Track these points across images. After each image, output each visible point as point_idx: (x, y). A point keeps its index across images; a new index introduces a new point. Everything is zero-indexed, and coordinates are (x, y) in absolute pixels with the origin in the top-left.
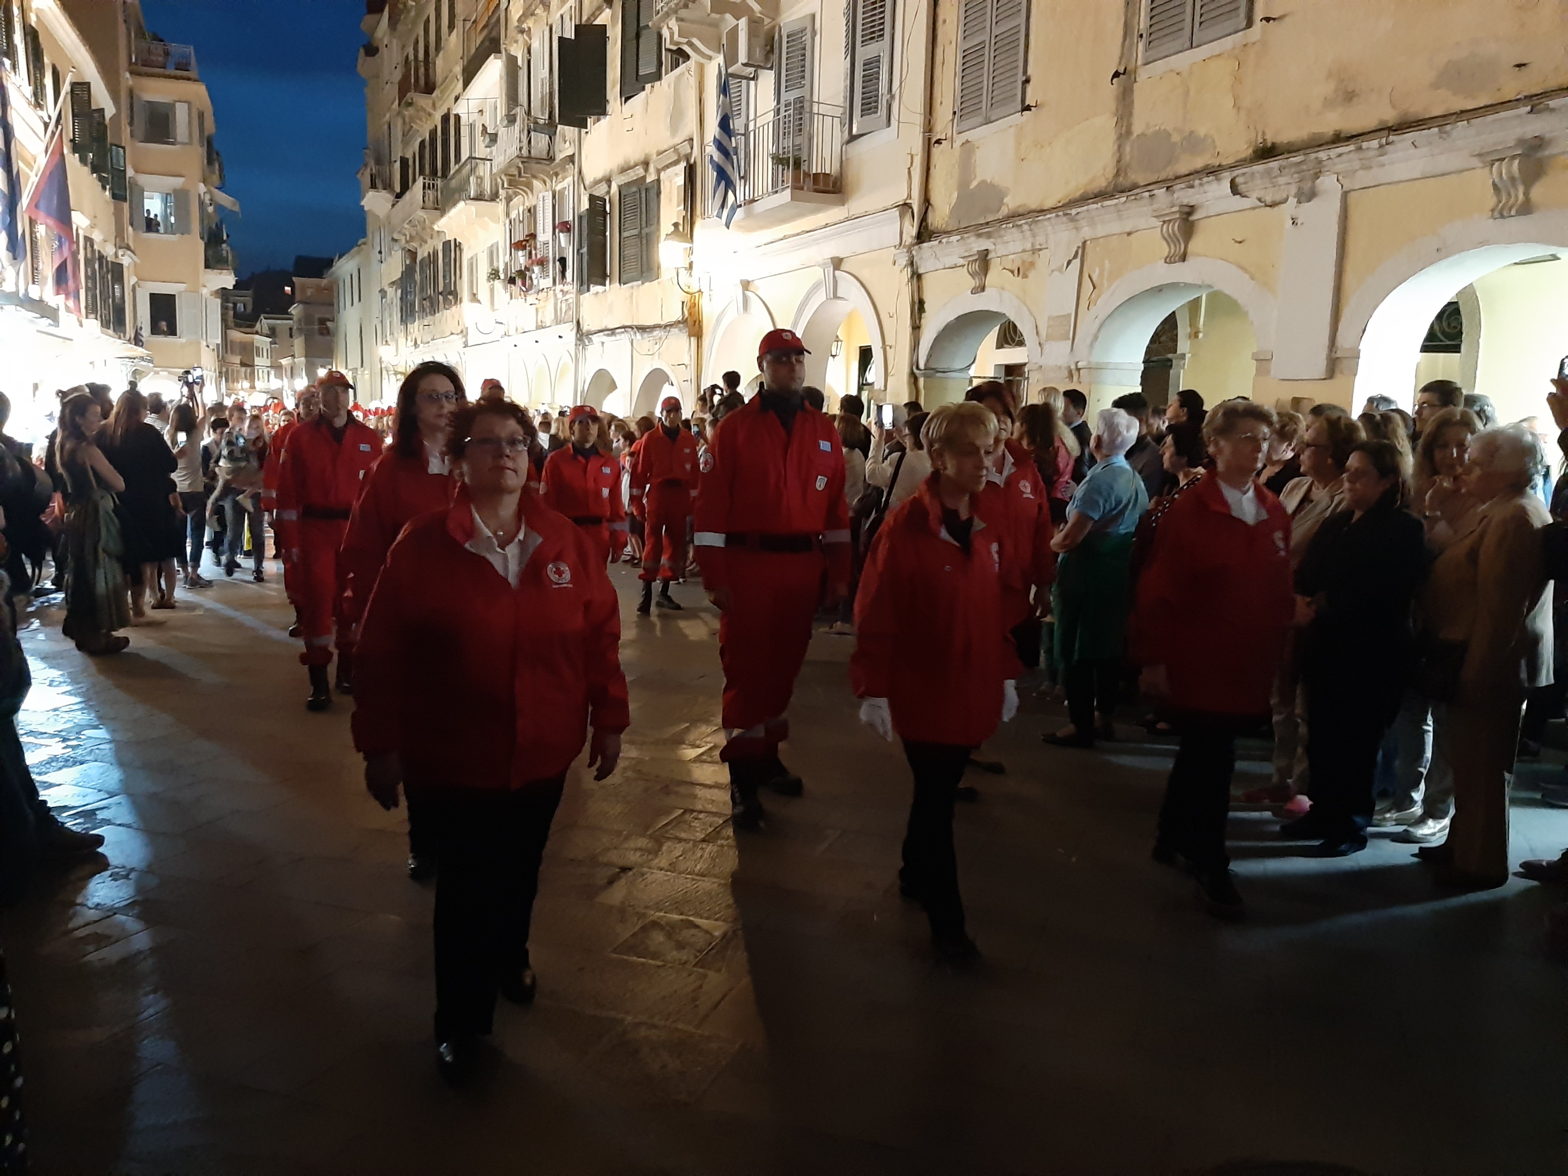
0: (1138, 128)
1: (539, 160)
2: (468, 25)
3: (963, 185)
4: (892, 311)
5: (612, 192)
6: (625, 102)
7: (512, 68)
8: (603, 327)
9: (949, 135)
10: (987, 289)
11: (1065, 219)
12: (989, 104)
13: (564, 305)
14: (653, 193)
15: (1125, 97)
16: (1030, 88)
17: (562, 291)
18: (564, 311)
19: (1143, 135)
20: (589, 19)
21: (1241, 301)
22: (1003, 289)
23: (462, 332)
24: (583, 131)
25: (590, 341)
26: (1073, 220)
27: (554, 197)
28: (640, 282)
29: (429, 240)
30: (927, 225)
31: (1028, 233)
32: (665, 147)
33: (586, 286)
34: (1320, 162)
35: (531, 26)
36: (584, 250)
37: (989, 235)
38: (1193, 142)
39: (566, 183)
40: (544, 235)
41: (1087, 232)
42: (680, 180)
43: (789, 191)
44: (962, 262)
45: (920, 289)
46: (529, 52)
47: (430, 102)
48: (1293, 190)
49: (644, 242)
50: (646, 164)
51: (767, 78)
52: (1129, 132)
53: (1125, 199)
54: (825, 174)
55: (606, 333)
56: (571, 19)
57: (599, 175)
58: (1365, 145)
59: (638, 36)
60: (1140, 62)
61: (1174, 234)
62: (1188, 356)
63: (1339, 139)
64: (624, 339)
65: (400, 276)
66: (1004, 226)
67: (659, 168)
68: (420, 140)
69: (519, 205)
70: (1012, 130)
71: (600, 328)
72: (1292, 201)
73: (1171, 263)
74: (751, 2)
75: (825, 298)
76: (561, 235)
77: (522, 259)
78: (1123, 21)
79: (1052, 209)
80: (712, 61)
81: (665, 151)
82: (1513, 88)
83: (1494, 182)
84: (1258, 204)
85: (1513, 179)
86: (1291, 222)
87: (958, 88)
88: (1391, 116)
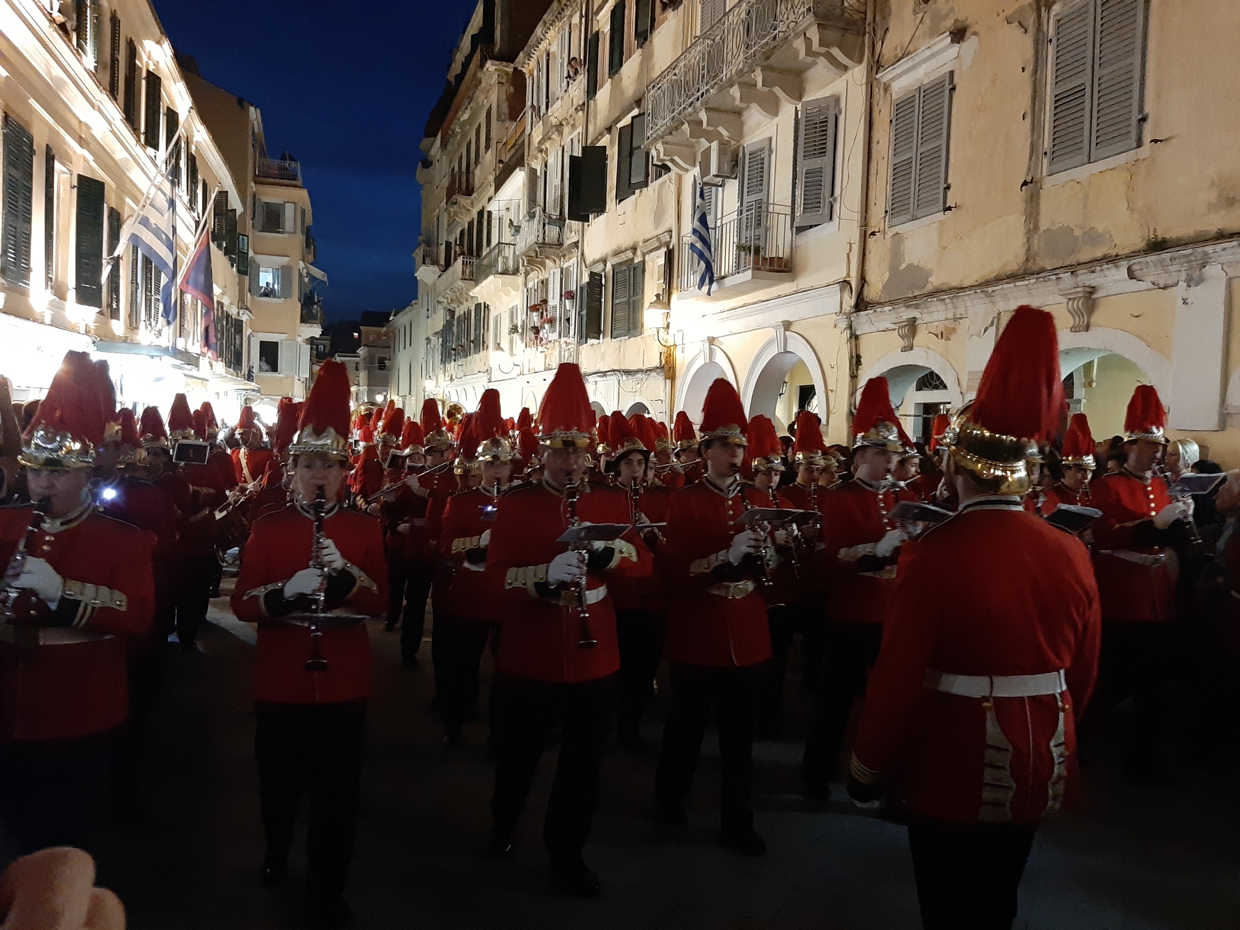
0: (1044, 225)
1: (551, 245)
2: (500, 145)
3: (894, 268)
4: (833, 363)
5: (607, 270)
6: (620, 201)
7: (533, 178)
8: (596, 370)
9: (882, 229)
10: (915, 348)
11: (982, 295)
12: (916, 206)
13: (566, 353)
14: (639, 271)
15: (1033, 201)
16: (950, 193)
17: (566, 342)
18: (566, 357)
19: (1049, 229)
20: (592, 142)
21: (1139, 364)
22: (929, 348)
23: (487, 371)
24: (586, 224)
26: (989, 296)
27: (562, 273)
28: (627, 337)
29: (465, 302)
30: (863, 299)
31: (950, 306)
32: (650, 237)
33: (584, 340)
34: (1206, 255)
35: (548, 147)
36: (584, 312)
37: (917, 307)
38: (1093, 237)
39: (571, 262)
40: (554, 301)
41: (1000, 306)
42: (662, 261)
43: (750, 271)
44: (893, 326)
45: (857, 346)
46: (546, 166)
47: (470, 201)
48: (1183, 276)
49: (631, 306)
50: (634, 249)
51: (732, 186)
52: (1036, 227)
53: (1035, 280)
54: (778, 258)
55: (599, 375)
56: (579, 142)
57: (597, 257)
59: (631, 155)
60: (1044, 173)
61: (1078, 309)
62: (1084, 401)
63: (1222, 236)
64: (612, 380)
65: (441, 328)
66: (929, 300)
67: (645, 251)
68: (460, 229)
69: (534, 278)
70: (936, 224)
71: (594, 371)
72: (1182, 285)
73: (1076, 332)
74: (721, 129)
75: (777, 352)
76: (567, 301)
77: (536, 319)
78: (1030, 141)
79: (971, 287)
80: (689, 173)
81: (650, 240)
84: (1152, 286)
86: (1180, 302)
87: (889, 193)
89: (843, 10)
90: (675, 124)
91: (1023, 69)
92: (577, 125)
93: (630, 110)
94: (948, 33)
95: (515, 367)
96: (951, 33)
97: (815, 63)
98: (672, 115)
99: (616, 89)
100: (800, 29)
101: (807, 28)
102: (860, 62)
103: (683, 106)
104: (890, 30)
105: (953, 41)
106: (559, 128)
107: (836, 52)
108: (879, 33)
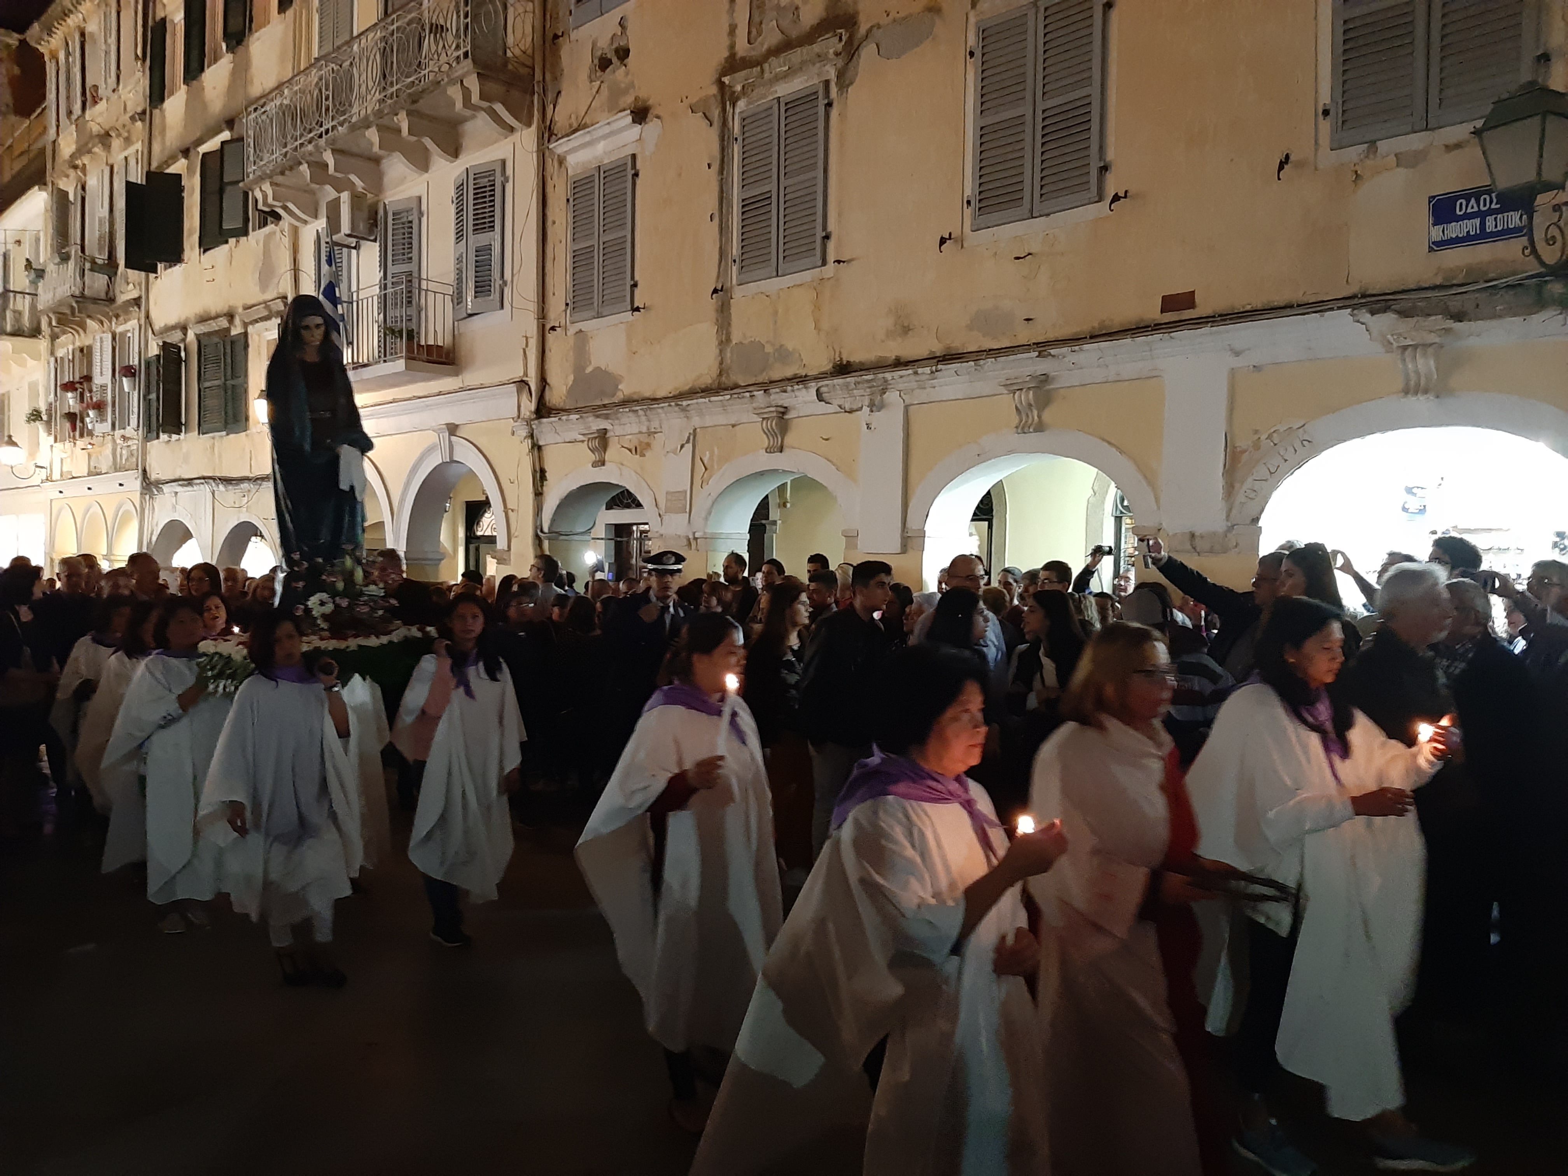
0: (735, 338)
1: (95, 300)
3: (579, 369)
4: (513, 478)
5: (188, 340)
6: (205, 251)
7: (61, 202)
8: (177, 476)
9: (563, 324)
10: (607, 463)
11: (677, 409)
12: (600, 302)
13: (125, 451)
14: (239, 346)
15: (724, 311)
16: (637, 291)
17: (123, 437)
18: (125, 458)
19: (741, 342)
20: (160, 166)
21: (830, 488)
22: (622, 464)
24: (152, 276)
25: (160, 490)
26: (684, 410)
27: (114, 338)
28: (224, 433)
30: (544, 405)
31: (643, 418)
32: (252, 302)
33: (154, 434)
34: (886, 381)
35: (86, 162)
36: (153, 396)
37: (607, 417)
38: (783, 355)
39: (130, 326)
40: (102, 376)
41: (696, 421)
43: (403, 360)
44: (581, 438)
45: (540, 458)
46: (83, 188)
48: (867, 402)
49: (230, 392)
50: (230, 316)
51: (371, 250)
52: (728, 340)
53: (729, 397)
54: (437, 346)
55: (180, 483)
56: (138, 163)
57: (172, 321)
58: (920, 370)
59: (221, 192)
60: (734, 282)
61: (772, 429)
62: (779, 522)
63: (899, 363)
64: (204, 491)
66: (621, 410)
67: (246, 321)
69: (68, 344)
70: (624, 325)
71: (173, 478)
72: (866, 409)
73: (771, 452)
74: (353, 178)
75: (441, 461)
76: (124, 379)
77: (71, 402)
78: (718, 246)
79: (665, 399)
80: (309, 226)
81: (254, 306)
82: (1025, 336)
83: (1016, 407)
84: (839, 409)
85: (1030, 405)
86: (866, 427)
87: (570, 284)
88: (938, 349)
89: (506, 61)
90: (291, 163)
91: (709, 166)
92: (134, 139)
93: (218, 131)
94: (629, 111)
95: (38, 469)
96: (632, 112)
97: (474, 117)
98: (285, 150)
99: (195, 100)
100: (457, 74)
101: (464, 75)
102: (529, 125)
103: (300, 142)
104: (563, 93)
105: (634, 121)
106: (105, 138)
107: (499, 108)
108: (550, 96)
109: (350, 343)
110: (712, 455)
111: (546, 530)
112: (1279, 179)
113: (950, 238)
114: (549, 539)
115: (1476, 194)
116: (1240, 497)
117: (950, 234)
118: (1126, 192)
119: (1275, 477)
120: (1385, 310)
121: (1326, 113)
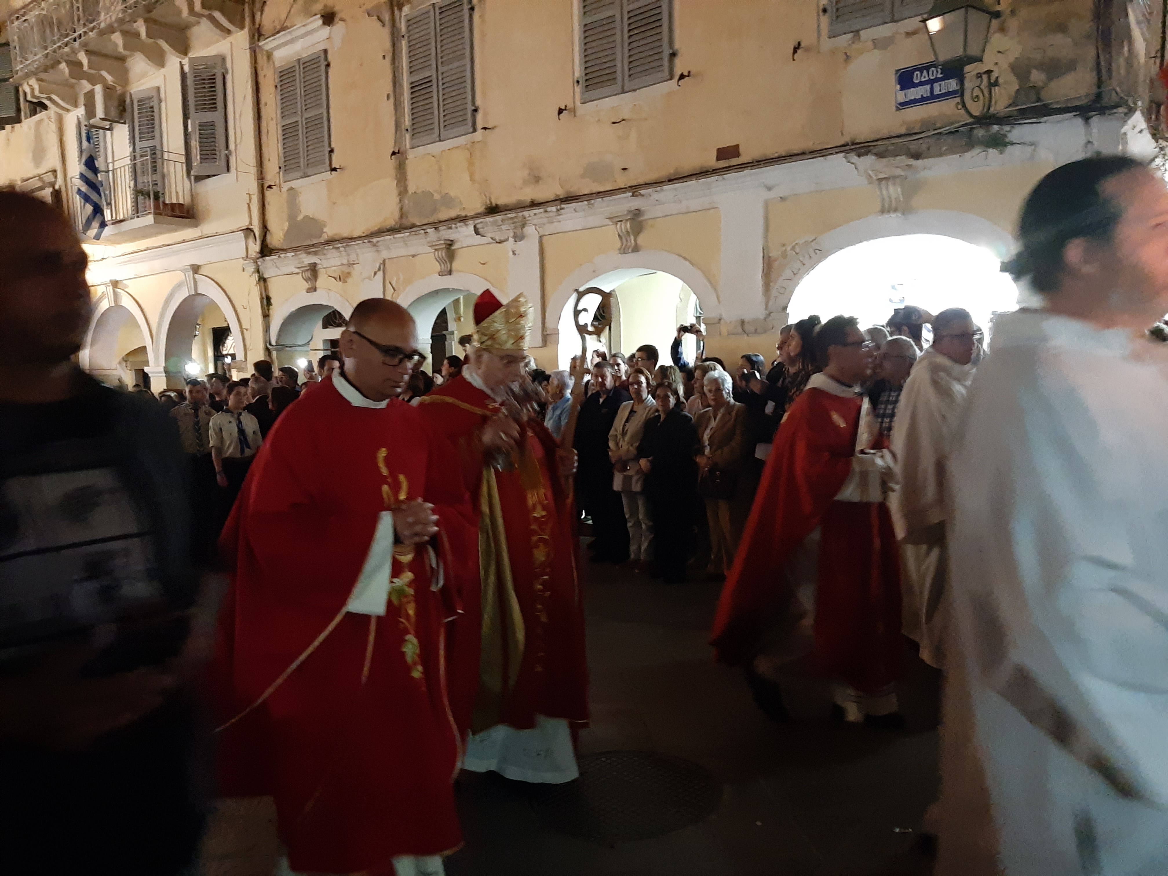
0: (411, 189)
3: (292, 217)
4: (245, 304)
9: (277, 183)
10: (318, 290)
11: (369, 245)
12: (306, 165)
15: (401, 169)
16: (334, 156)
19: (415, 193)
22: (329, 290)
26: (375, 245)
30: (267, 245)
31: (344, 253)
32: (29, 175)
34: (524, 218)
37: (315, 253)
38: (448, 201)
41: (385, 254)
43: (151, 216)
44: (297, 270)
45: (266, 289)
48: (512, 234)
51: (122, 131)
52: (406, 190)
53: (408, 234)
54: (179, 204)
58: (549, 209)
60: (408, 146)
61: (443, 257)
63: (534, 204)
66: (326, 248)
70: (323, 183)
72: (511, 240)
73: (442, 275)
74: (104, 73)
75: (188, 295)
78: (394, 118)
79: (359, 238)
80: (70, 114)
81: (30, 179)
82: (622, 181)
83: (618, 233)
84: (491, 241)
85: (628, 232)
86: (511, 253)
87: (281, 151)
88: (561, 193)
90: (50, 62)
91: (384, 57)
94: (319, 16)
96: (322, 16)
97: (198, 23)
98: (45, 52)
102: (242, 28)
103: (58, 45)
104: (267, 3)
105: (324, 23)
107: (217, 15)
108: (258, 5)
109: (109, 204)
110: (398, 279)
111: (274, 343)
112: (794, 60)
113: (566, 110)
114: (278, 350)
115: (927, 67)
116: (774, 293)
117: (566, 106)
118: (689, 72)
119: (796, 276)
120: (866, 154)
121: (825, 11)
